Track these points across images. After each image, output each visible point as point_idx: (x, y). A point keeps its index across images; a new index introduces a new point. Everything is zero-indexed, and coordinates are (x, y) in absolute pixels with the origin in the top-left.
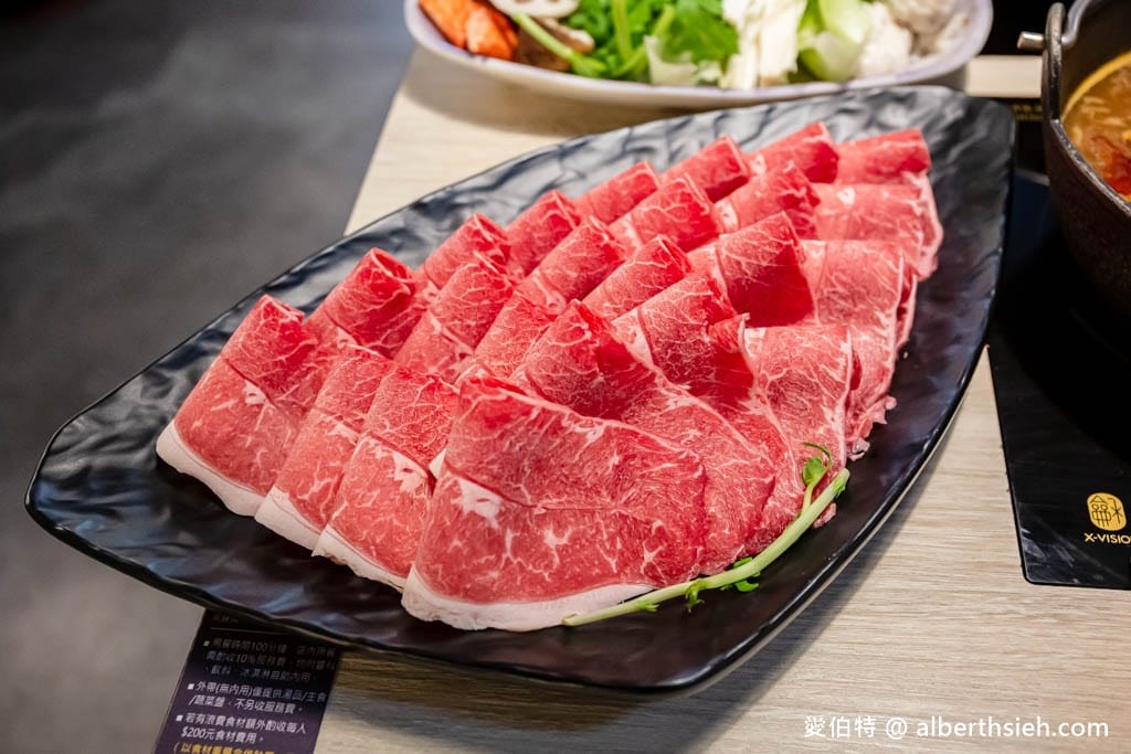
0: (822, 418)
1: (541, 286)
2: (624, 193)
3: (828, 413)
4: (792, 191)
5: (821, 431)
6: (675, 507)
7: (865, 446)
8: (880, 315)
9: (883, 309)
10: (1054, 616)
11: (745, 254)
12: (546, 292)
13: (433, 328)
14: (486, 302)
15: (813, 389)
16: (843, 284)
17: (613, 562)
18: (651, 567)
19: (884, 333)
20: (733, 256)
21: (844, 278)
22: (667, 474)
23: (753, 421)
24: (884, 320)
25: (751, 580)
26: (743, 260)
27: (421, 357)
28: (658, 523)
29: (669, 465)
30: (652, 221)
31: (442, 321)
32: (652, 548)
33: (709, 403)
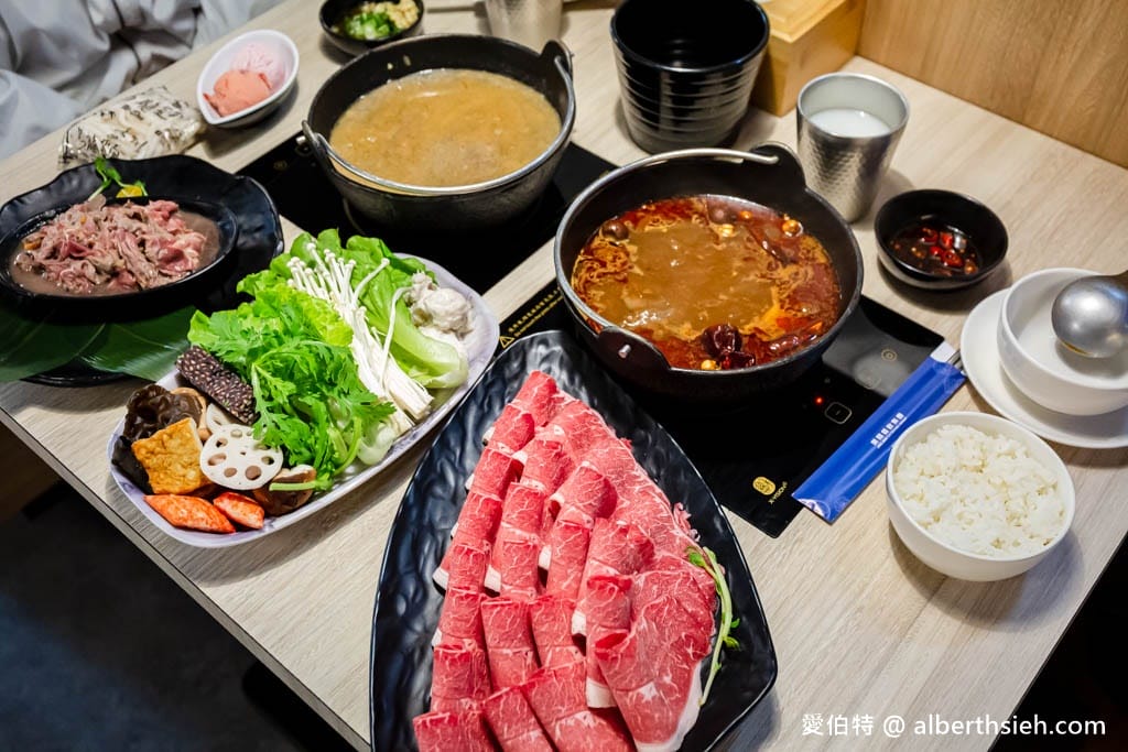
0: (674, 536)
1: (520, 592)
2: (483, 516)
3: (674, 532)
4: (555, 451)
5: (678, 541)
6: (683, 622)
7: (694, 532)
8: (634, 473)
9: (632, 469)
10: (796, 542)
11: (590, 498)
12: (524, 592)
13: (507, 655)
14: (518, 620)
15: (663, 528)
16: (612, 473)
17: (686, 666)
18: (694, 654)
19: (641, 479)
20: (586, 503)
21: (611, 470)
22: (669, 612)
23: (662, 562)
24: (637, 474)
25: (733, 620)
26: (591, 501)
27: (515, 673)
28: (683, 635)
29: (666, 608)
30: (523, 518)
31: (509, 647)
32: (689, 647)
33: (647, 570)
